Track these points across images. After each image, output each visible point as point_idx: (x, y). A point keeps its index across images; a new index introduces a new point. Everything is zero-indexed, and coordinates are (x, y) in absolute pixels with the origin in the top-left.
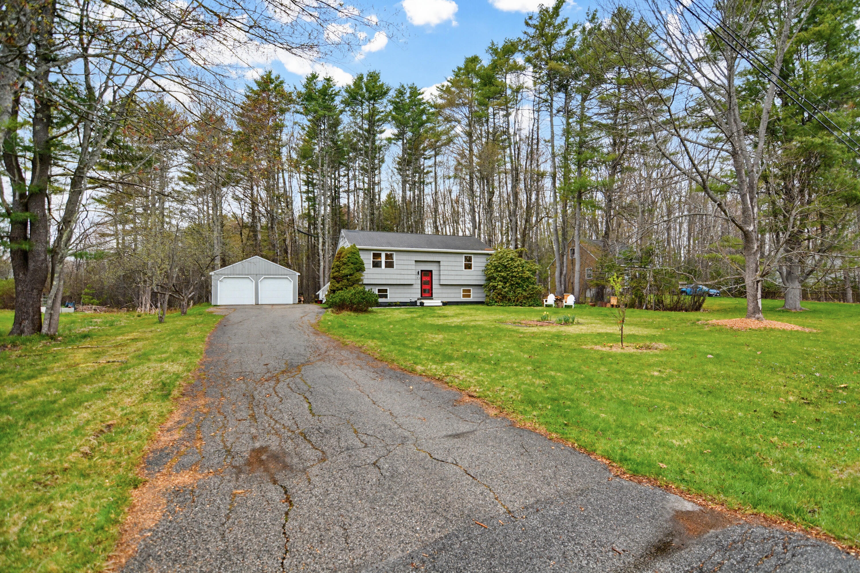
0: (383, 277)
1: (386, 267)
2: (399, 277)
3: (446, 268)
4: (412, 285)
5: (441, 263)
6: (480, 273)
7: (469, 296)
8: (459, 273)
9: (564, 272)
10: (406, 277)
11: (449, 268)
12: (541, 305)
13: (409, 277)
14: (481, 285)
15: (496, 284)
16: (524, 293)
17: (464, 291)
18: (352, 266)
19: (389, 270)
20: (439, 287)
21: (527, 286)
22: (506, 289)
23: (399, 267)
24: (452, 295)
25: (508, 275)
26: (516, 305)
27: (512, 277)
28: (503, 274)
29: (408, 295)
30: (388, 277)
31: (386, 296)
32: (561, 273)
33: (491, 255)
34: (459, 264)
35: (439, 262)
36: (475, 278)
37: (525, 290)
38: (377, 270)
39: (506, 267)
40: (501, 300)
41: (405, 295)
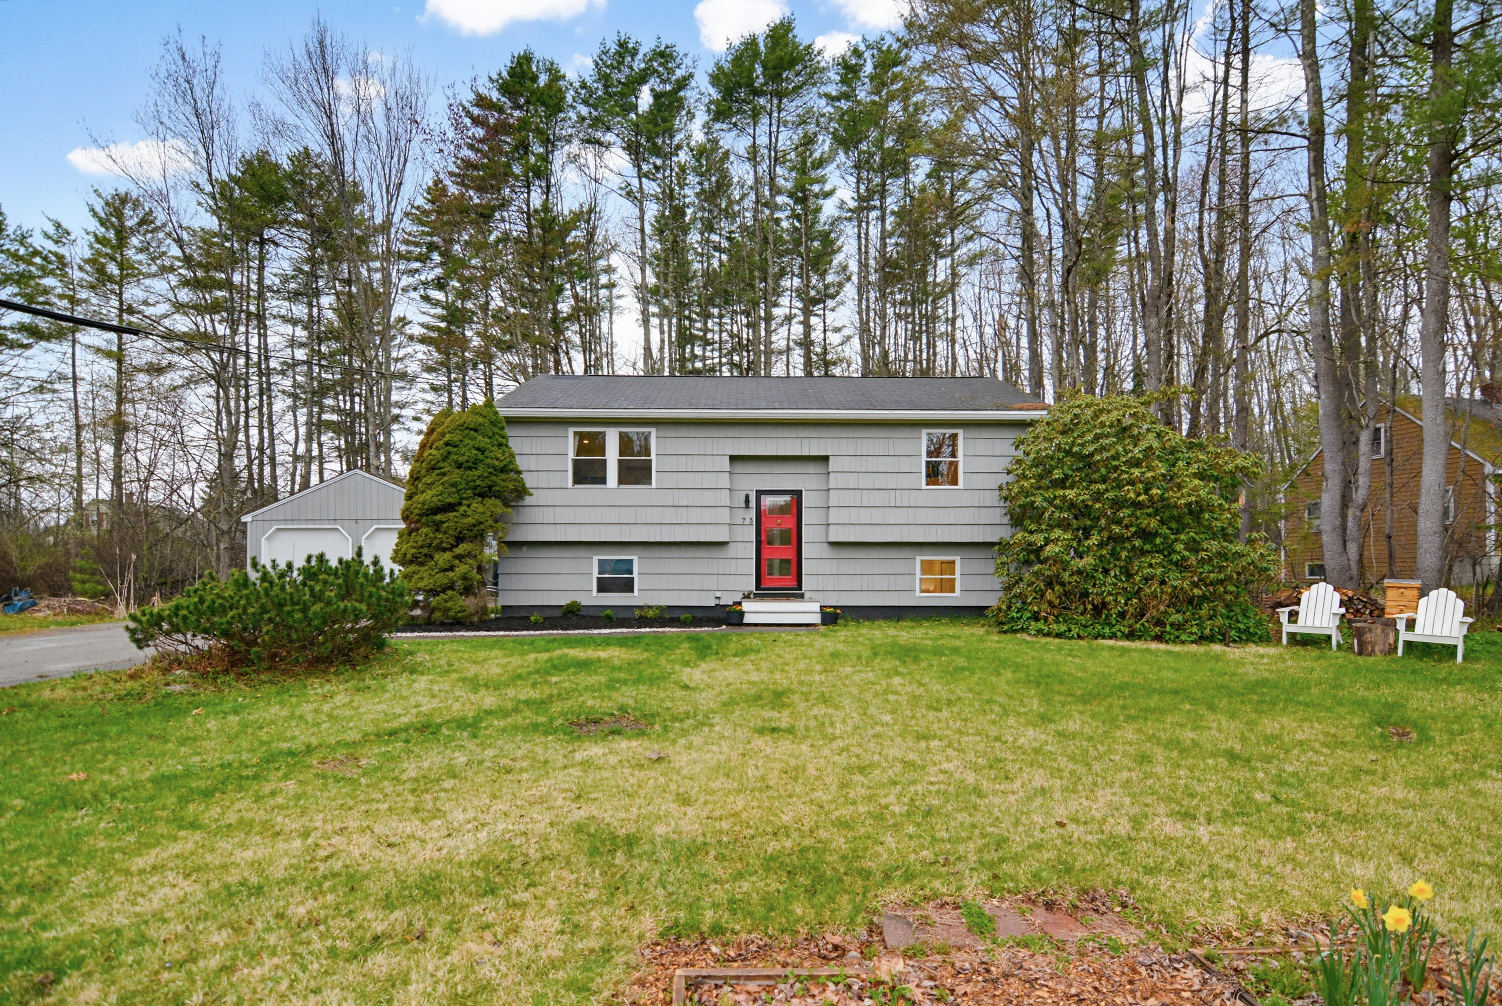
0: (611, 515)
1: (622, 481)
2: (669, 515)
3: (852, 481)
4: (723, 544)
5: (833, 464)
6: (993, 498)
7: (949, 586)
8: (904, 499)
9: (1360, 495)
10: (695, 516)
11: (865, 481)
12: (1270, 638)
13: (706, 516)
14: (991, 545)
15: (1039, 539)
16: (1175, 580)
17: (927, 567)
18: (456, 476)
19: (635, 492)
20: (826, 551)
21: (1194, 547)
22: (1087, 562)
23: (671, 480)
24: (880, 583)
25: (1098, 496)
26: (1131, 636)
27: (1118, 504)
28: (1071, 494)
29: (710, 582)
30: (628, 515)
31: (628, 586)
32: (1345, 501)
33: (1032, 423)
34: (905, 465)
35: (825, 459)
36: (968, 516)
37: (1181, 566)
38: (589, 492)
39: (1087, 461)
40: (1061, 610)
41: (696, 582)
